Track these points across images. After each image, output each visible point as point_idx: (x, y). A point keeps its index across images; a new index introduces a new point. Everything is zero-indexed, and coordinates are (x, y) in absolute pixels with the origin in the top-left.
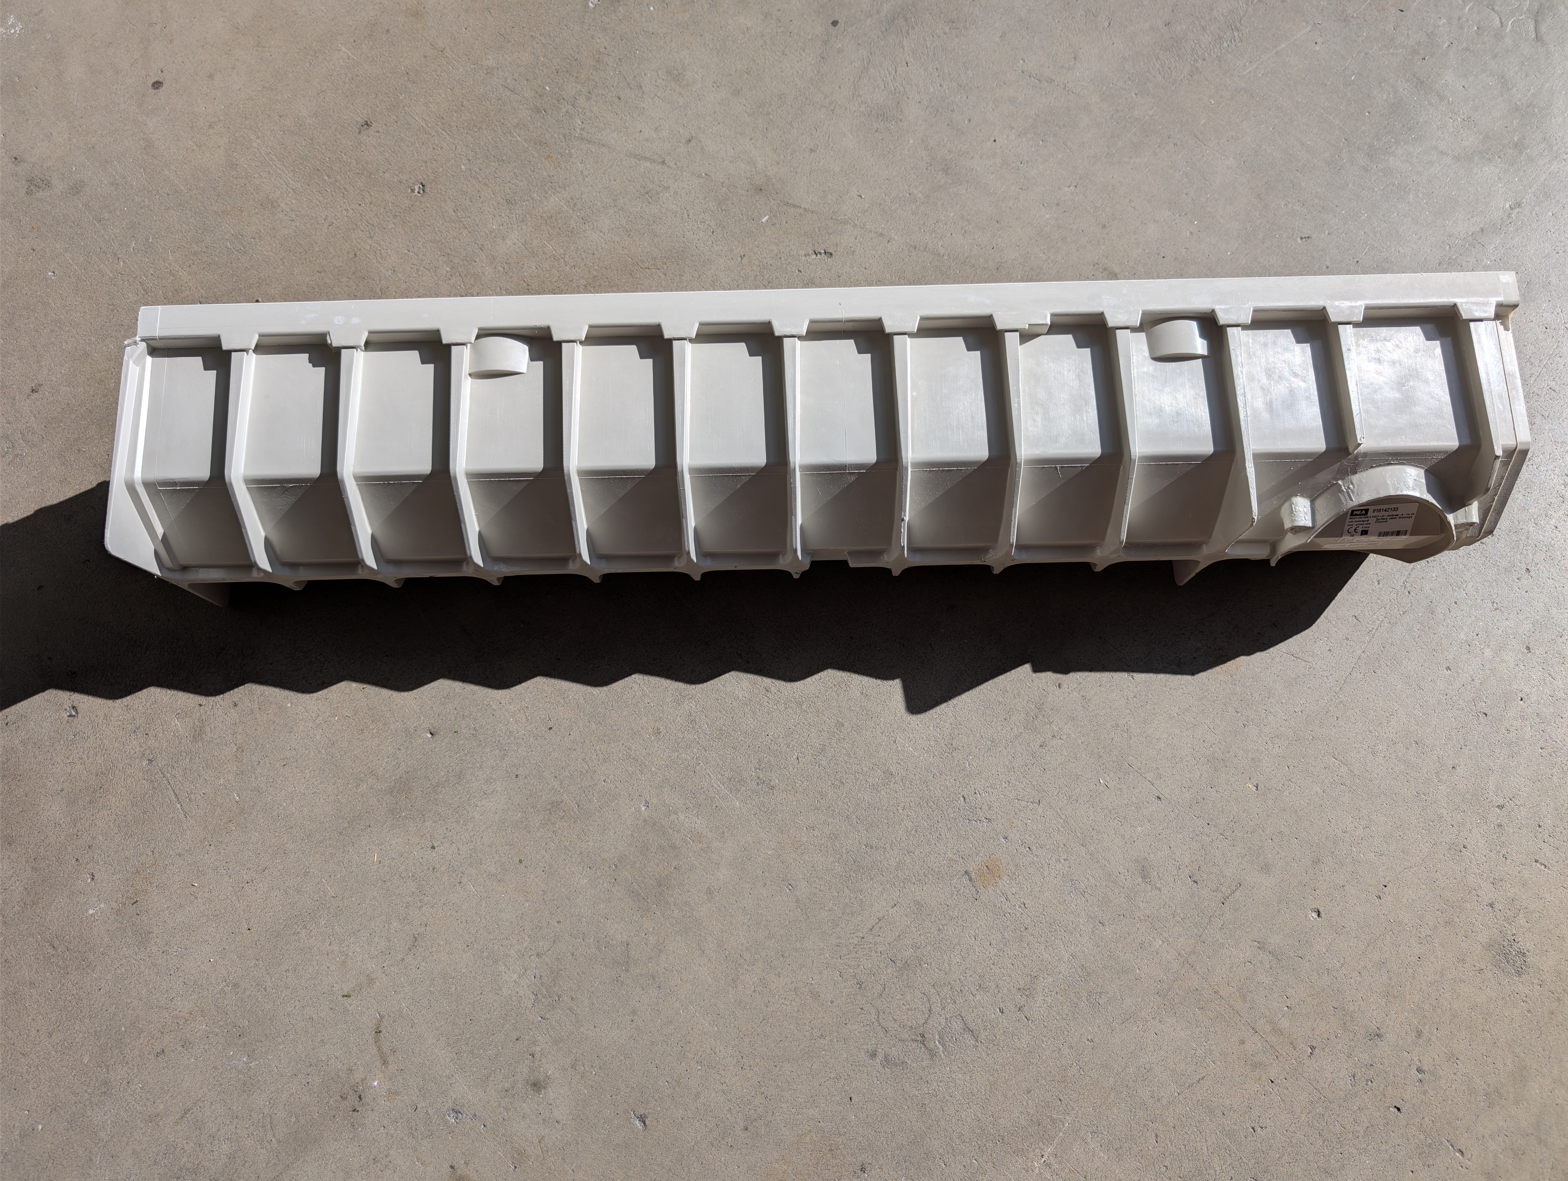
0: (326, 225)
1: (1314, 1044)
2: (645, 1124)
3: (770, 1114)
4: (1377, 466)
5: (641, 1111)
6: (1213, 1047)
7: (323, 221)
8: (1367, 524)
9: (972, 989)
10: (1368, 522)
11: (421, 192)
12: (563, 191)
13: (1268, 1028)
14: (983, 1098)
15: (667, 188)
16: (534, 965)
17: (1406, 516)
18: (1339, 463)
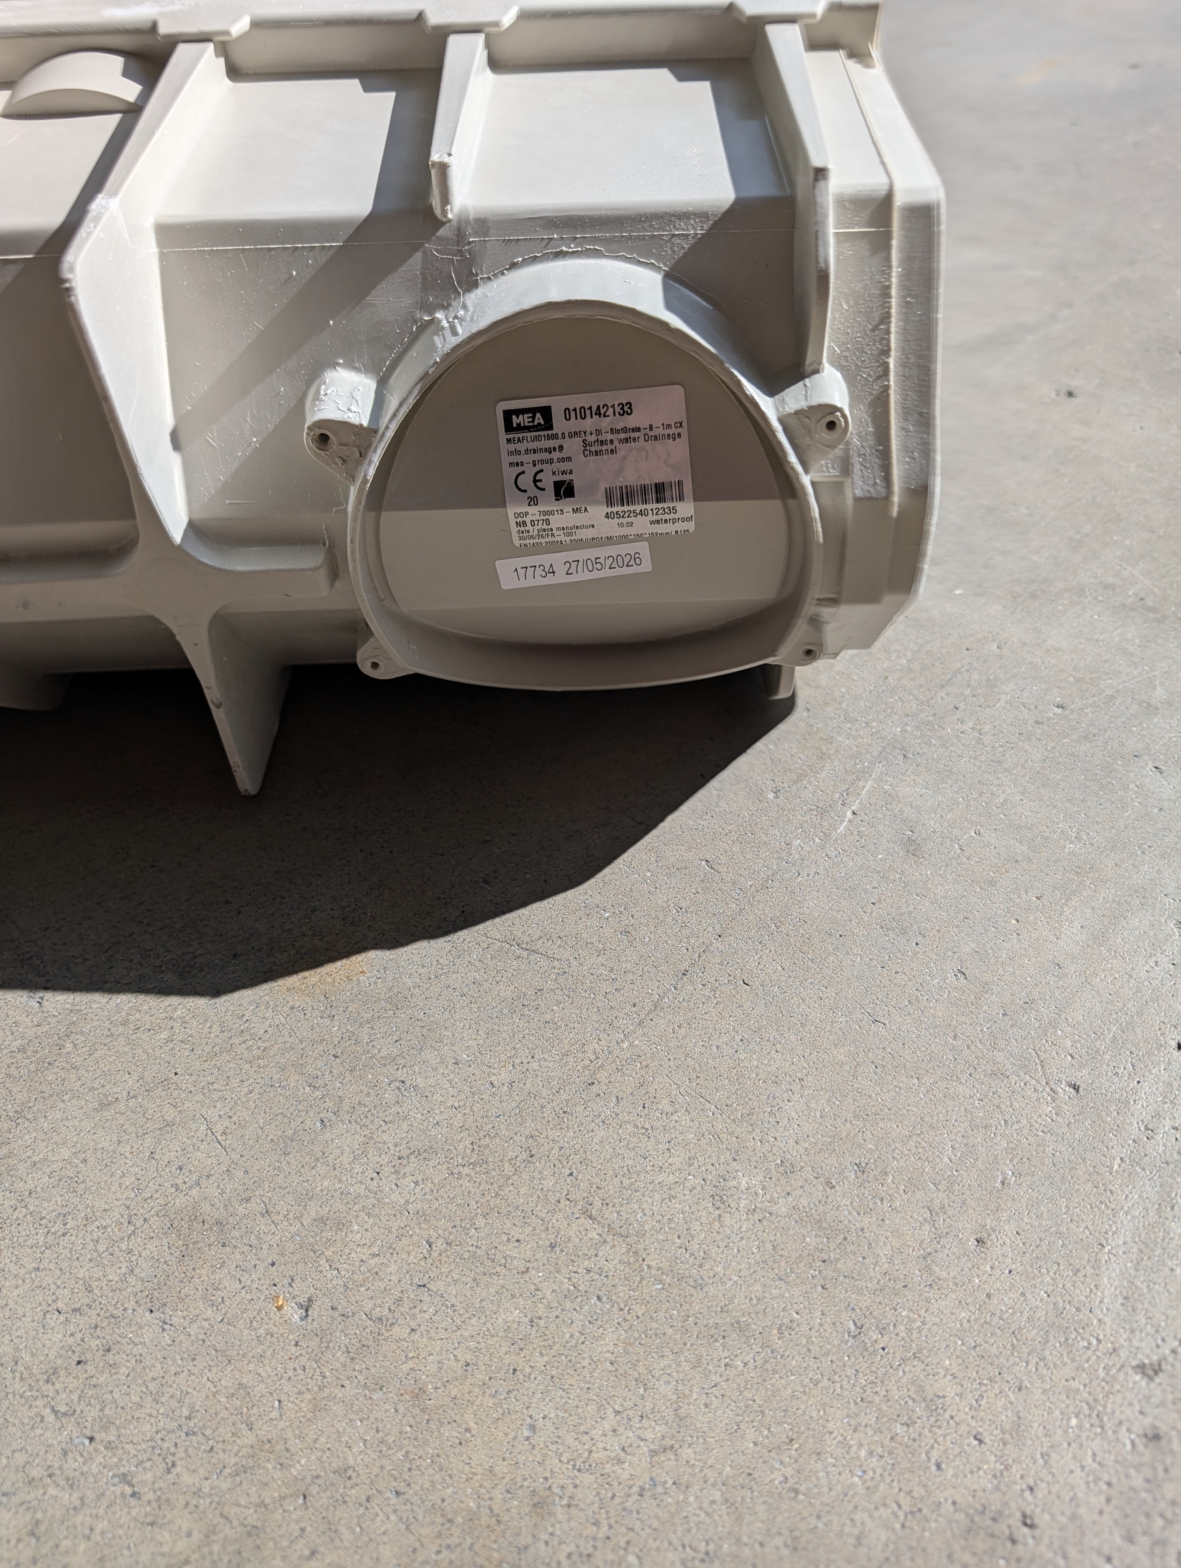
4: (527, 262)
8: (563, 460)
10: (564, 454)
17: (661, 431)
18: (418, 255)
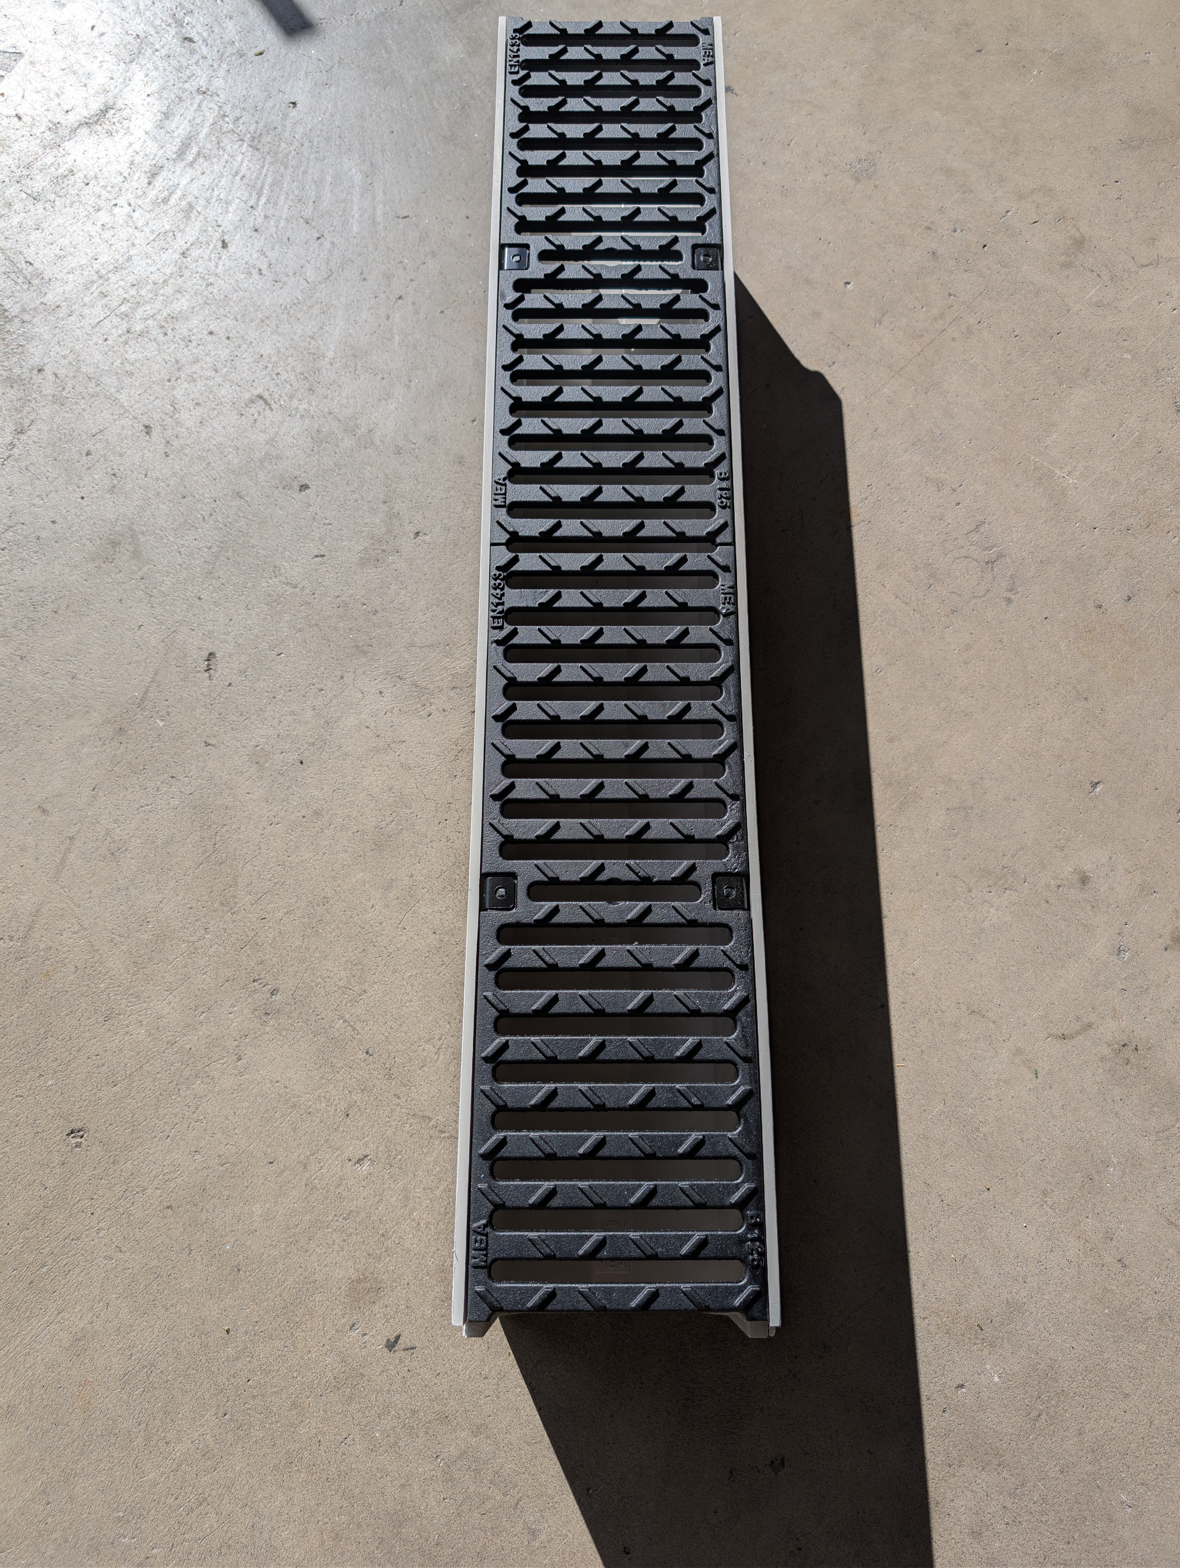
0: (120, 1255)
1: (947, 294)
2: (1098, 783)
3: (1070, 680)
5: (1088, 786)
6: (961, 359)
7: (113, 1261)
9: (944, 525)
11: (81, 1133)
12: (100, 952)
13: (940, 322)
14: (1028, 518)
15: (108, 833)
16: (980, 894)
